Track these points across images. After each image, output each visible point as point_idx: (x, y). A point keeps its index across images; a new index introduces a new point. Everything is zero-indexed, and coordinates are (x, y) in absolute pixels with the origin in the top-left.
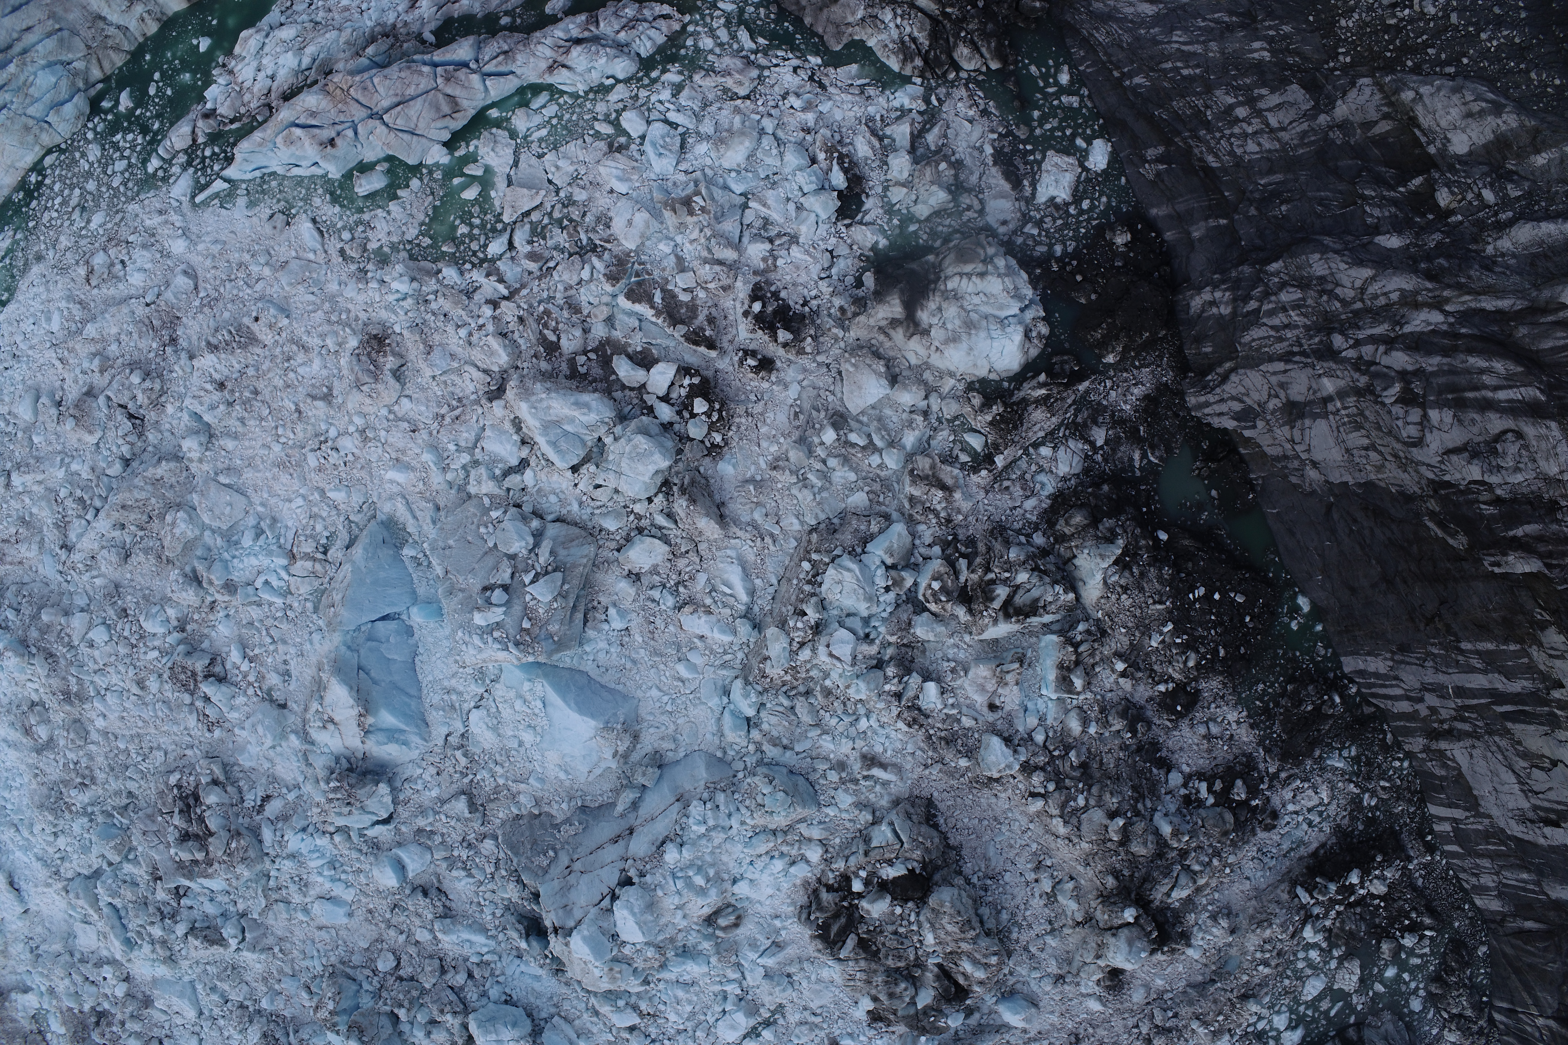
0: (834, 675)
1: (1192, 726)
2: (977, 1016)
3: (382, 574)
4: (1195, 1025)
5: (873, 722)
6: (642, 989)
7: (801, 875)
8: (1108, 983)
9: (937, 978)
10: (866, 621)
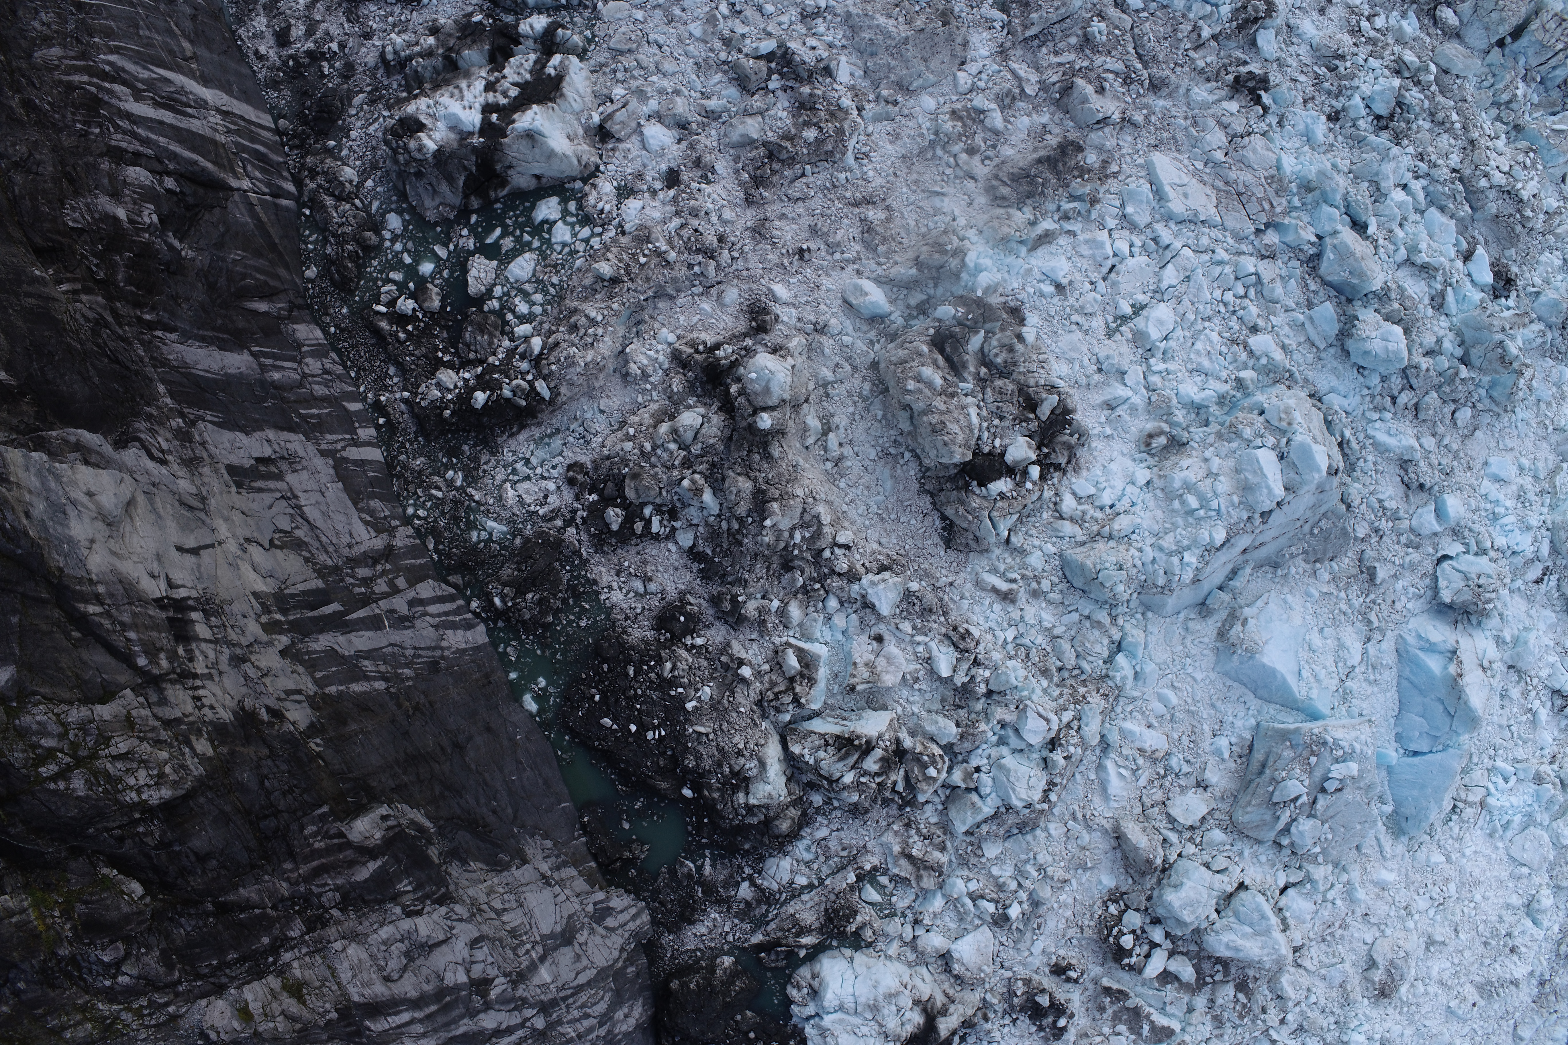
0: (1039, 691)
1: (663, 592)
2: (913, 302)
3: (1415, 793)
4: (672, 255)
5: (1001, 635)
6: (1243, 374)
7: (1082, 481)
8: (767, 318)
9: (964, 366)
10: (1002, 741)
